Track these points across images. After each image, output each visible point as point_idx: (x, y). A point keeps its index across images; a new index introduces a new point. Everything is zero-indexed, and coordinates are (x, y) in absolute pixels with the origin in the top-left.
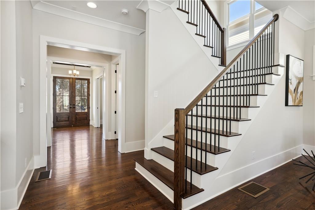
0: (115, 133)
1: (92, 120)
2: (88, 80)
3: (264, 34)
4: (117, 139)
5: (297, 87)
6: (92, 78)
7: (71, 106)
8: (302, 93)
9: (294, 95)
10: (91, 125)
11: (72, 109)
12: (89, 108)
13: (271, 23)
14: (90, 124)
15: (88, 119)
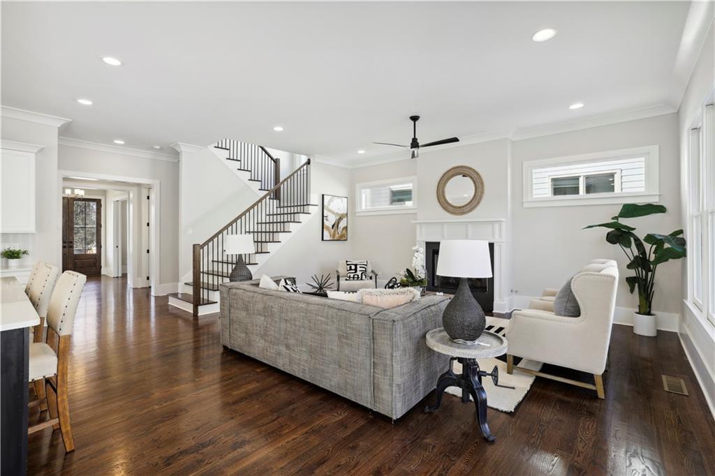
0: (148, 278)
1: (106, 266)
2: (98, 202)
3: (299, 173)
4: (150, 287)
5: (336, 223)
6: (105, 199)
7: (65, 245)
8: (346, 228)
9: (333, 231)
10: (104, 275)
11: (67, 249)
12: (99, 247)
13: (305, 164)
14: (102, 273)
15: (97, 264)
